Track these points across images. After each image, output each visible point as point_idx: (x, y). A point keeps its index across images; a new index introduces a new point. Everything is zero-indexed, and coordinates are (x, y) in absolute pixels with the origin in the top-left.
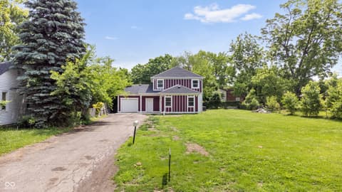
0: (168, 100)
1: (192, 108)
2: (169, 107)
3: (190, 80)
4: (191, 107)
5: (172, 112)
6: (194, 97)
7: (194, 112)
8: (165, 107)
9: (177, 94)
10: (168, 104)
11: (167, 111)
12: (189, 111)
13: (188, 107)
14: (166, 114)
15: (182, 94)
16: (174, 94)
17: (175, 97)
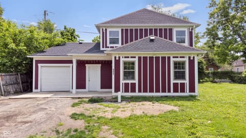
0: (129, 66)
1: (183, 85)
2: (130, 82)
3: (171, 30)
4: (179, 82)
5: (137, 94)
6: (187, 60)
7: (187, 93)
8: (122, 81)
9: (148, 54)
10: (129, 74)
11: (126, 90)
12: (176, 90)
13: (173, 81)
14: (123, 99)
15: (160, 54)
16: (143, 54)
17: (143, 60)
